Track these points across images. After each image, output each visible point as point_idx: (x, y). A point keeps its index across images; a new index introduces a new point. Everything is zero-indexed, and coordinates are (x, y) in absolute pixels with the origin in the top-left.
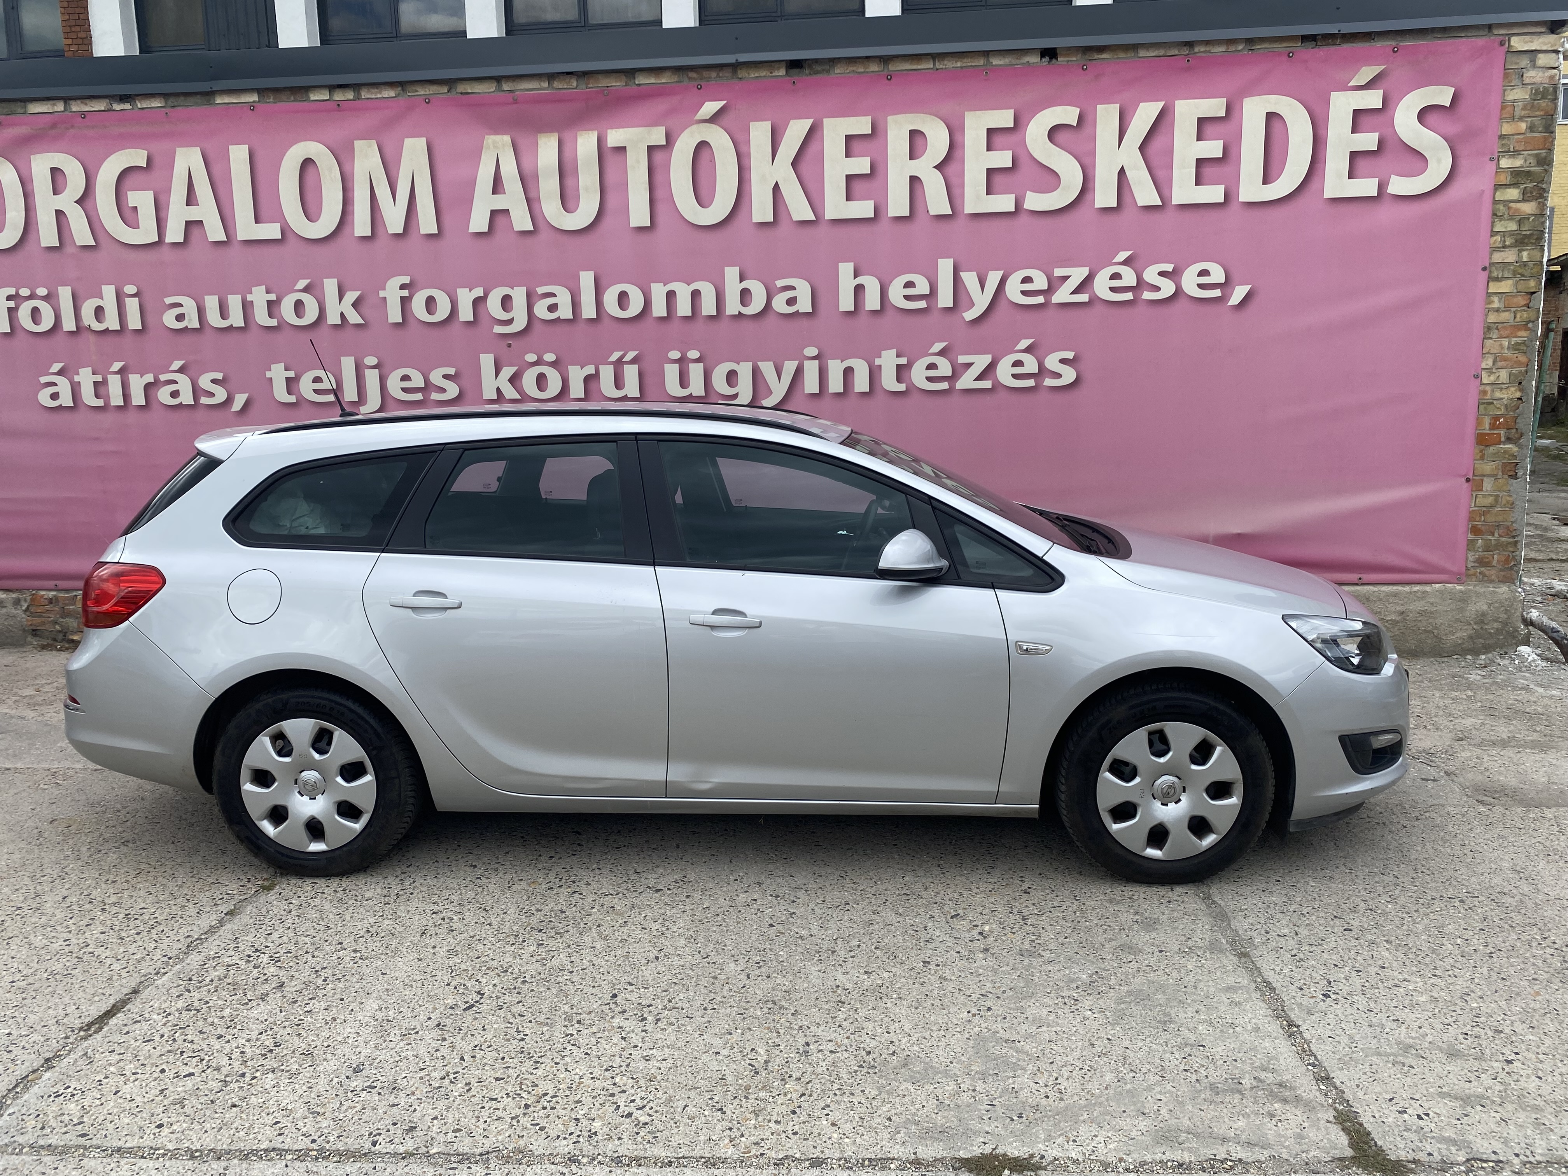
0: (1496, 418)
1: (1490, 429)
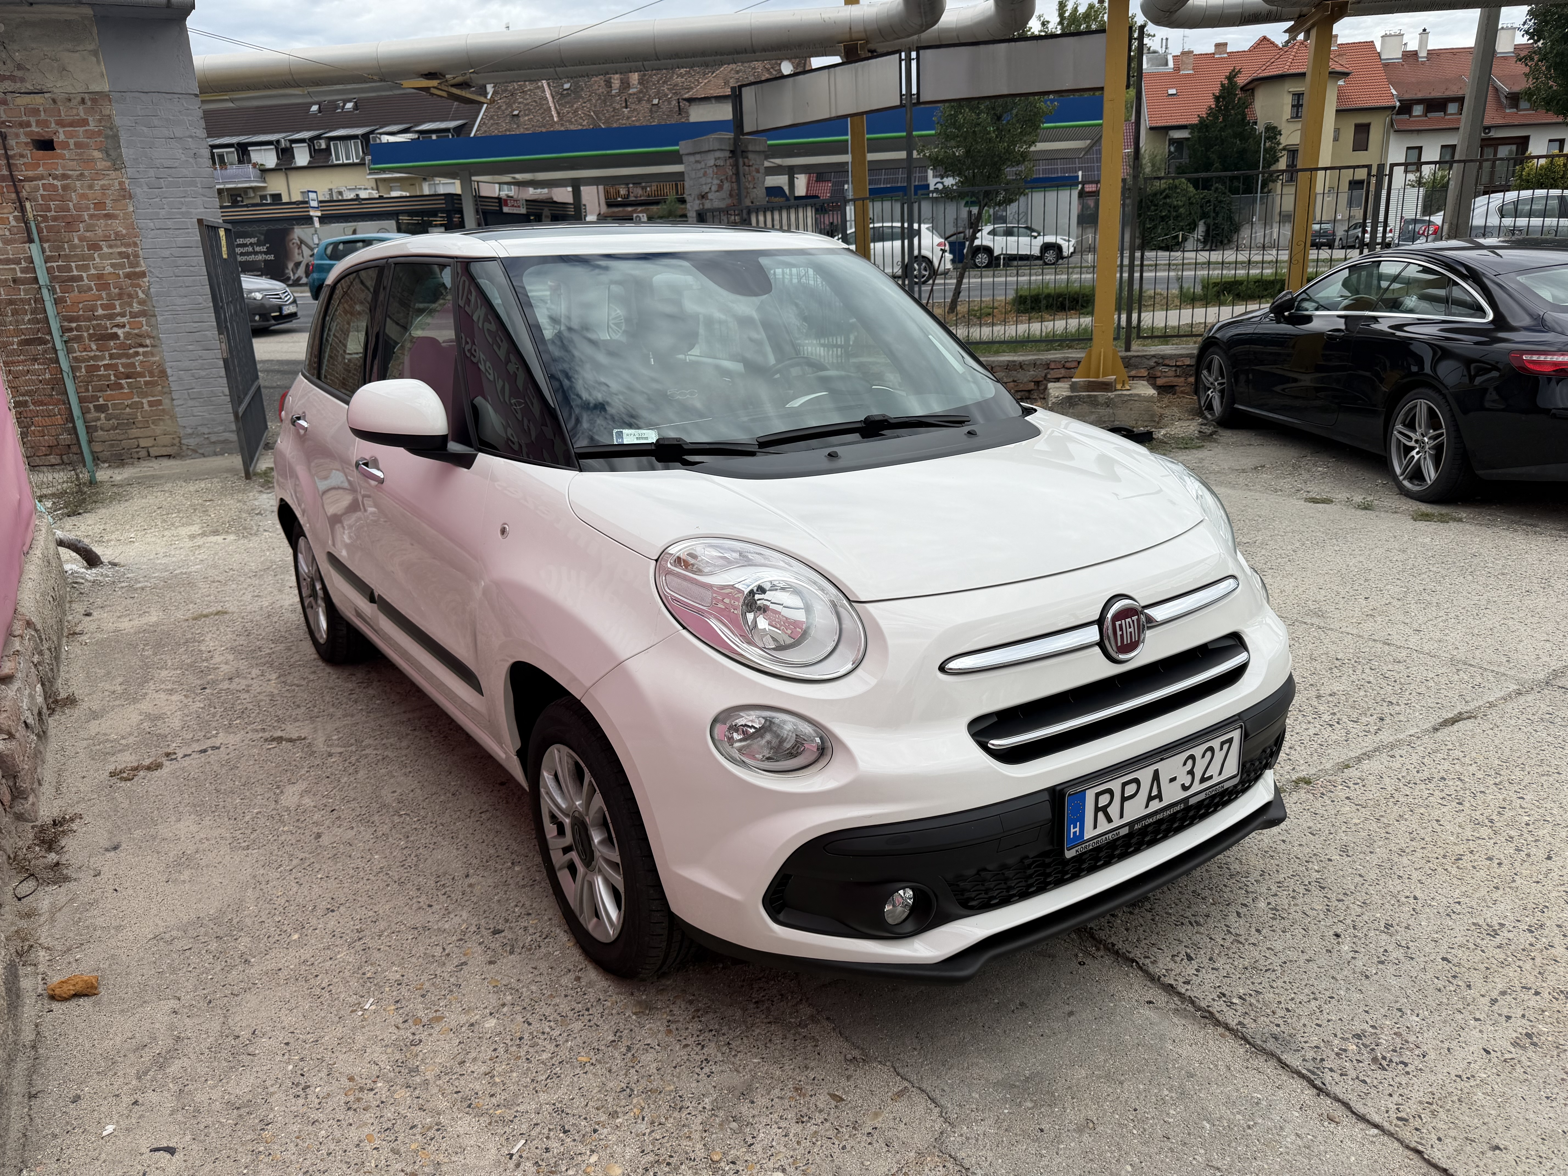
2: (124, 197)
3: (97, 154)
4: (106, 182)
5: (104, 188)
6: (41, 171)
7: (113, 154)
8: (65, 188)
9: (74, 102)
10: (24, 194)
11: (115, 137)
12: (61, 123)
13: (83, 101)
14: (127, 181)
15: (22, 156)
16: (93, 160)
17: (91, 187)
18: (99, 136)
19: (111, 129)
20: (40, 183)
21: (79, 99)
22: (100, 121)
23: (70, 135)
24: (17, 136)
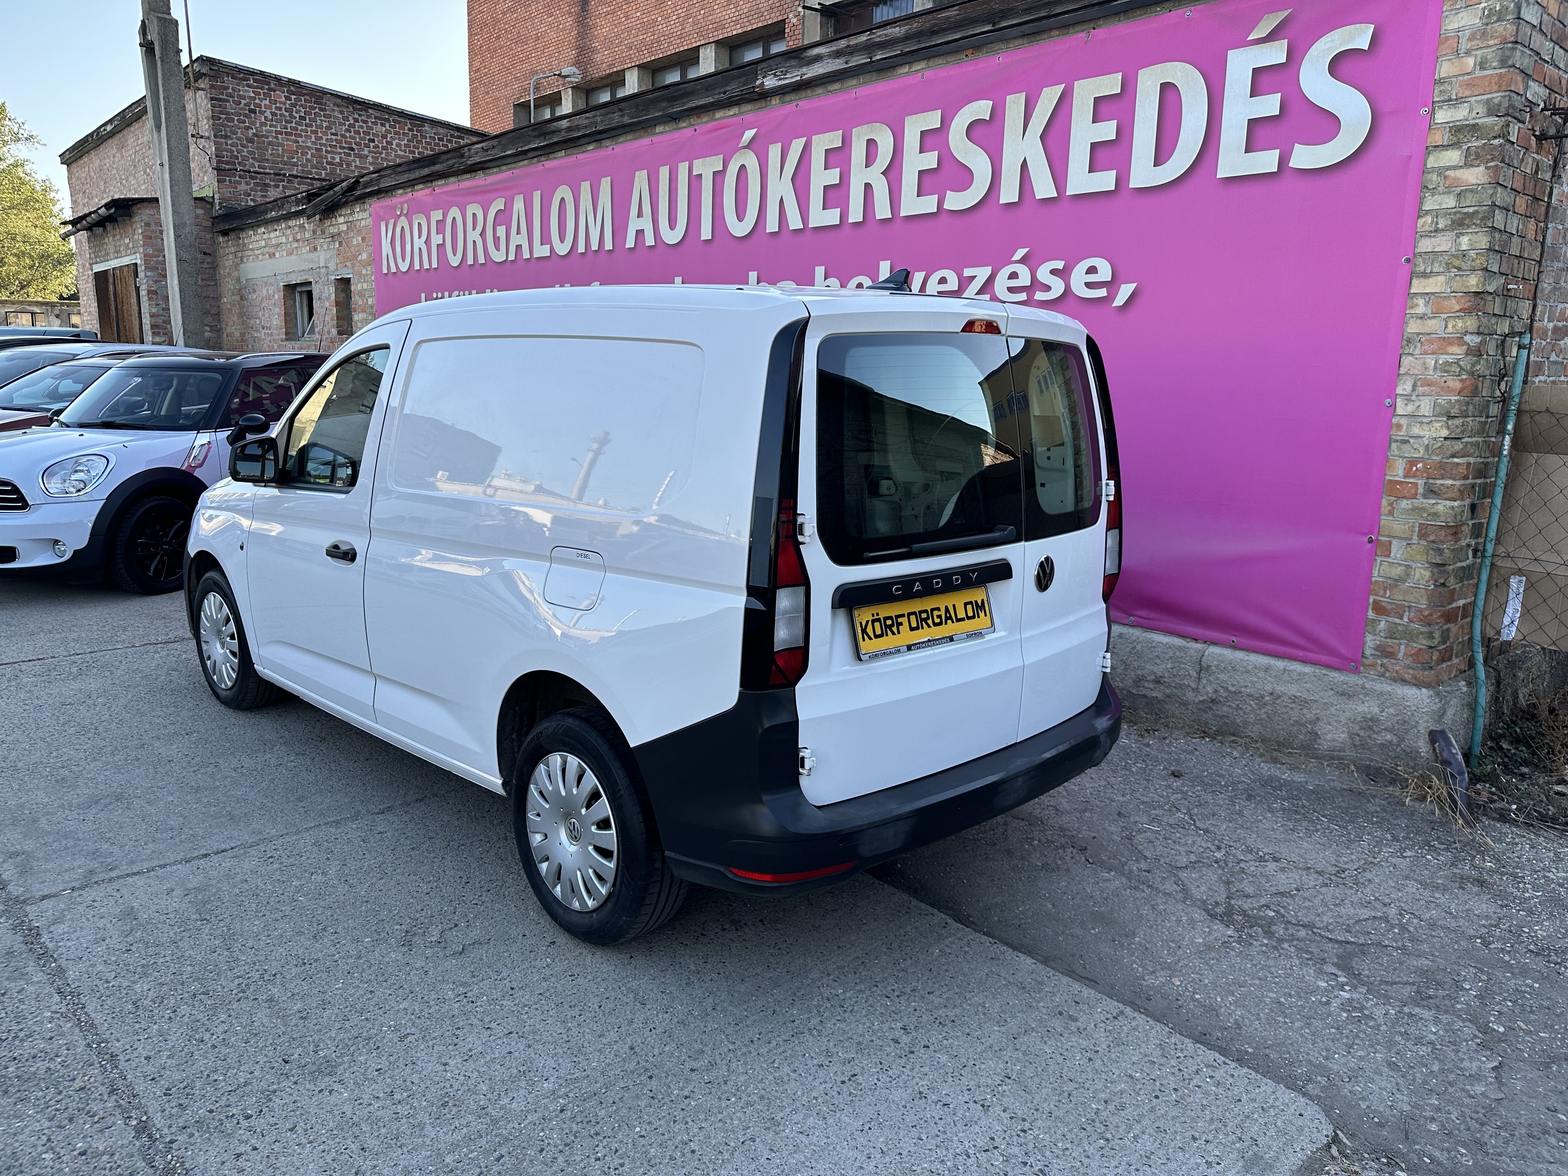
0: (1412, 462)
1: (1405, 477)
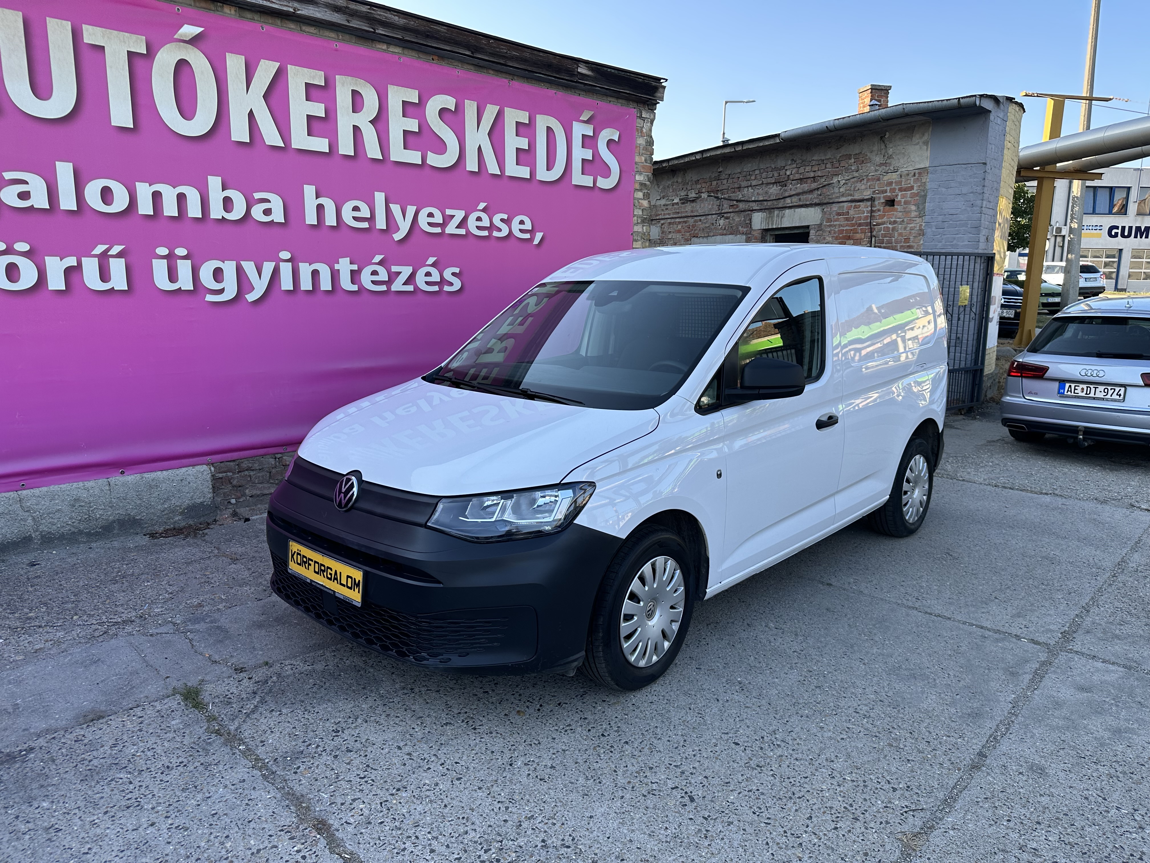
2: (920, 235)
3: (913, 208)
4: (912, 225)
5: (912, 229)
6: (885, 219)
7: (921, 207)
8: (894, 229)
9: (911, 175)
10: (874, 233)
11: (925, 196)
12: (901, 190)
13: (914, 175)
14: (924, 224)
15: (879, 210)
16: (910, 212)
17: (905, 228)
18: (917, 196)
19: (924, 191)
20: (883, 226)
21: (913, 174)
22: (919, 186)
23: (903, 196)
24: (880, 198)
